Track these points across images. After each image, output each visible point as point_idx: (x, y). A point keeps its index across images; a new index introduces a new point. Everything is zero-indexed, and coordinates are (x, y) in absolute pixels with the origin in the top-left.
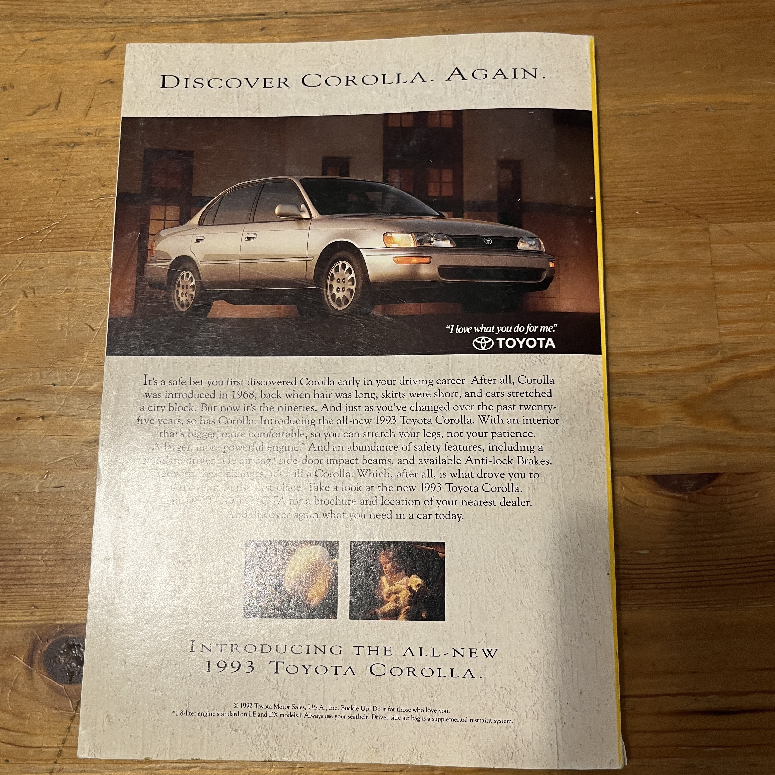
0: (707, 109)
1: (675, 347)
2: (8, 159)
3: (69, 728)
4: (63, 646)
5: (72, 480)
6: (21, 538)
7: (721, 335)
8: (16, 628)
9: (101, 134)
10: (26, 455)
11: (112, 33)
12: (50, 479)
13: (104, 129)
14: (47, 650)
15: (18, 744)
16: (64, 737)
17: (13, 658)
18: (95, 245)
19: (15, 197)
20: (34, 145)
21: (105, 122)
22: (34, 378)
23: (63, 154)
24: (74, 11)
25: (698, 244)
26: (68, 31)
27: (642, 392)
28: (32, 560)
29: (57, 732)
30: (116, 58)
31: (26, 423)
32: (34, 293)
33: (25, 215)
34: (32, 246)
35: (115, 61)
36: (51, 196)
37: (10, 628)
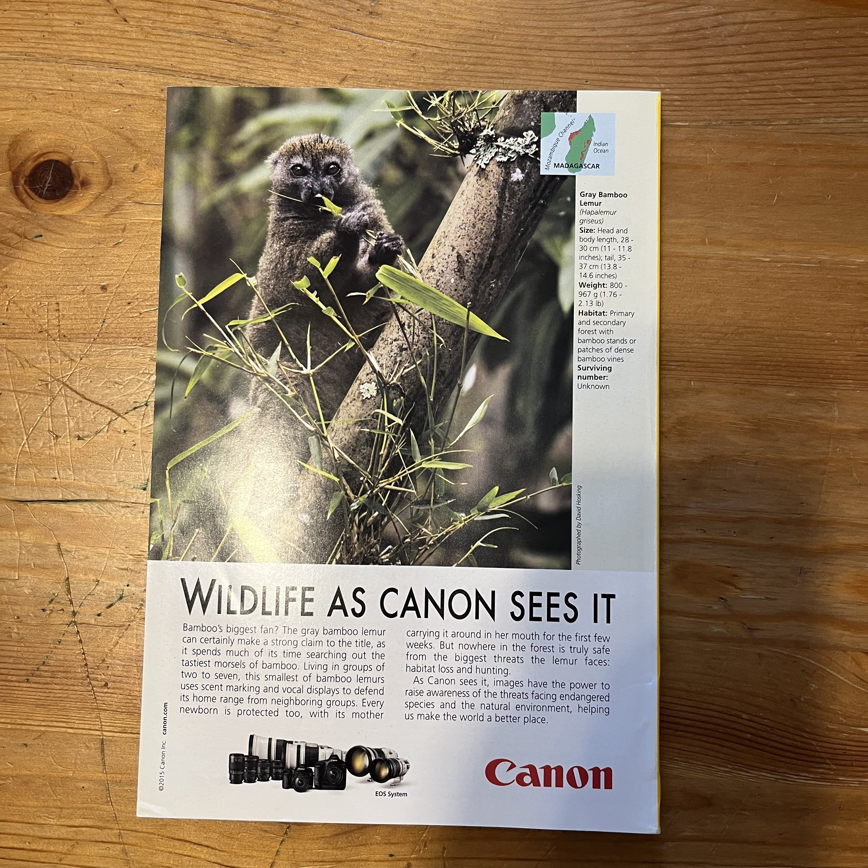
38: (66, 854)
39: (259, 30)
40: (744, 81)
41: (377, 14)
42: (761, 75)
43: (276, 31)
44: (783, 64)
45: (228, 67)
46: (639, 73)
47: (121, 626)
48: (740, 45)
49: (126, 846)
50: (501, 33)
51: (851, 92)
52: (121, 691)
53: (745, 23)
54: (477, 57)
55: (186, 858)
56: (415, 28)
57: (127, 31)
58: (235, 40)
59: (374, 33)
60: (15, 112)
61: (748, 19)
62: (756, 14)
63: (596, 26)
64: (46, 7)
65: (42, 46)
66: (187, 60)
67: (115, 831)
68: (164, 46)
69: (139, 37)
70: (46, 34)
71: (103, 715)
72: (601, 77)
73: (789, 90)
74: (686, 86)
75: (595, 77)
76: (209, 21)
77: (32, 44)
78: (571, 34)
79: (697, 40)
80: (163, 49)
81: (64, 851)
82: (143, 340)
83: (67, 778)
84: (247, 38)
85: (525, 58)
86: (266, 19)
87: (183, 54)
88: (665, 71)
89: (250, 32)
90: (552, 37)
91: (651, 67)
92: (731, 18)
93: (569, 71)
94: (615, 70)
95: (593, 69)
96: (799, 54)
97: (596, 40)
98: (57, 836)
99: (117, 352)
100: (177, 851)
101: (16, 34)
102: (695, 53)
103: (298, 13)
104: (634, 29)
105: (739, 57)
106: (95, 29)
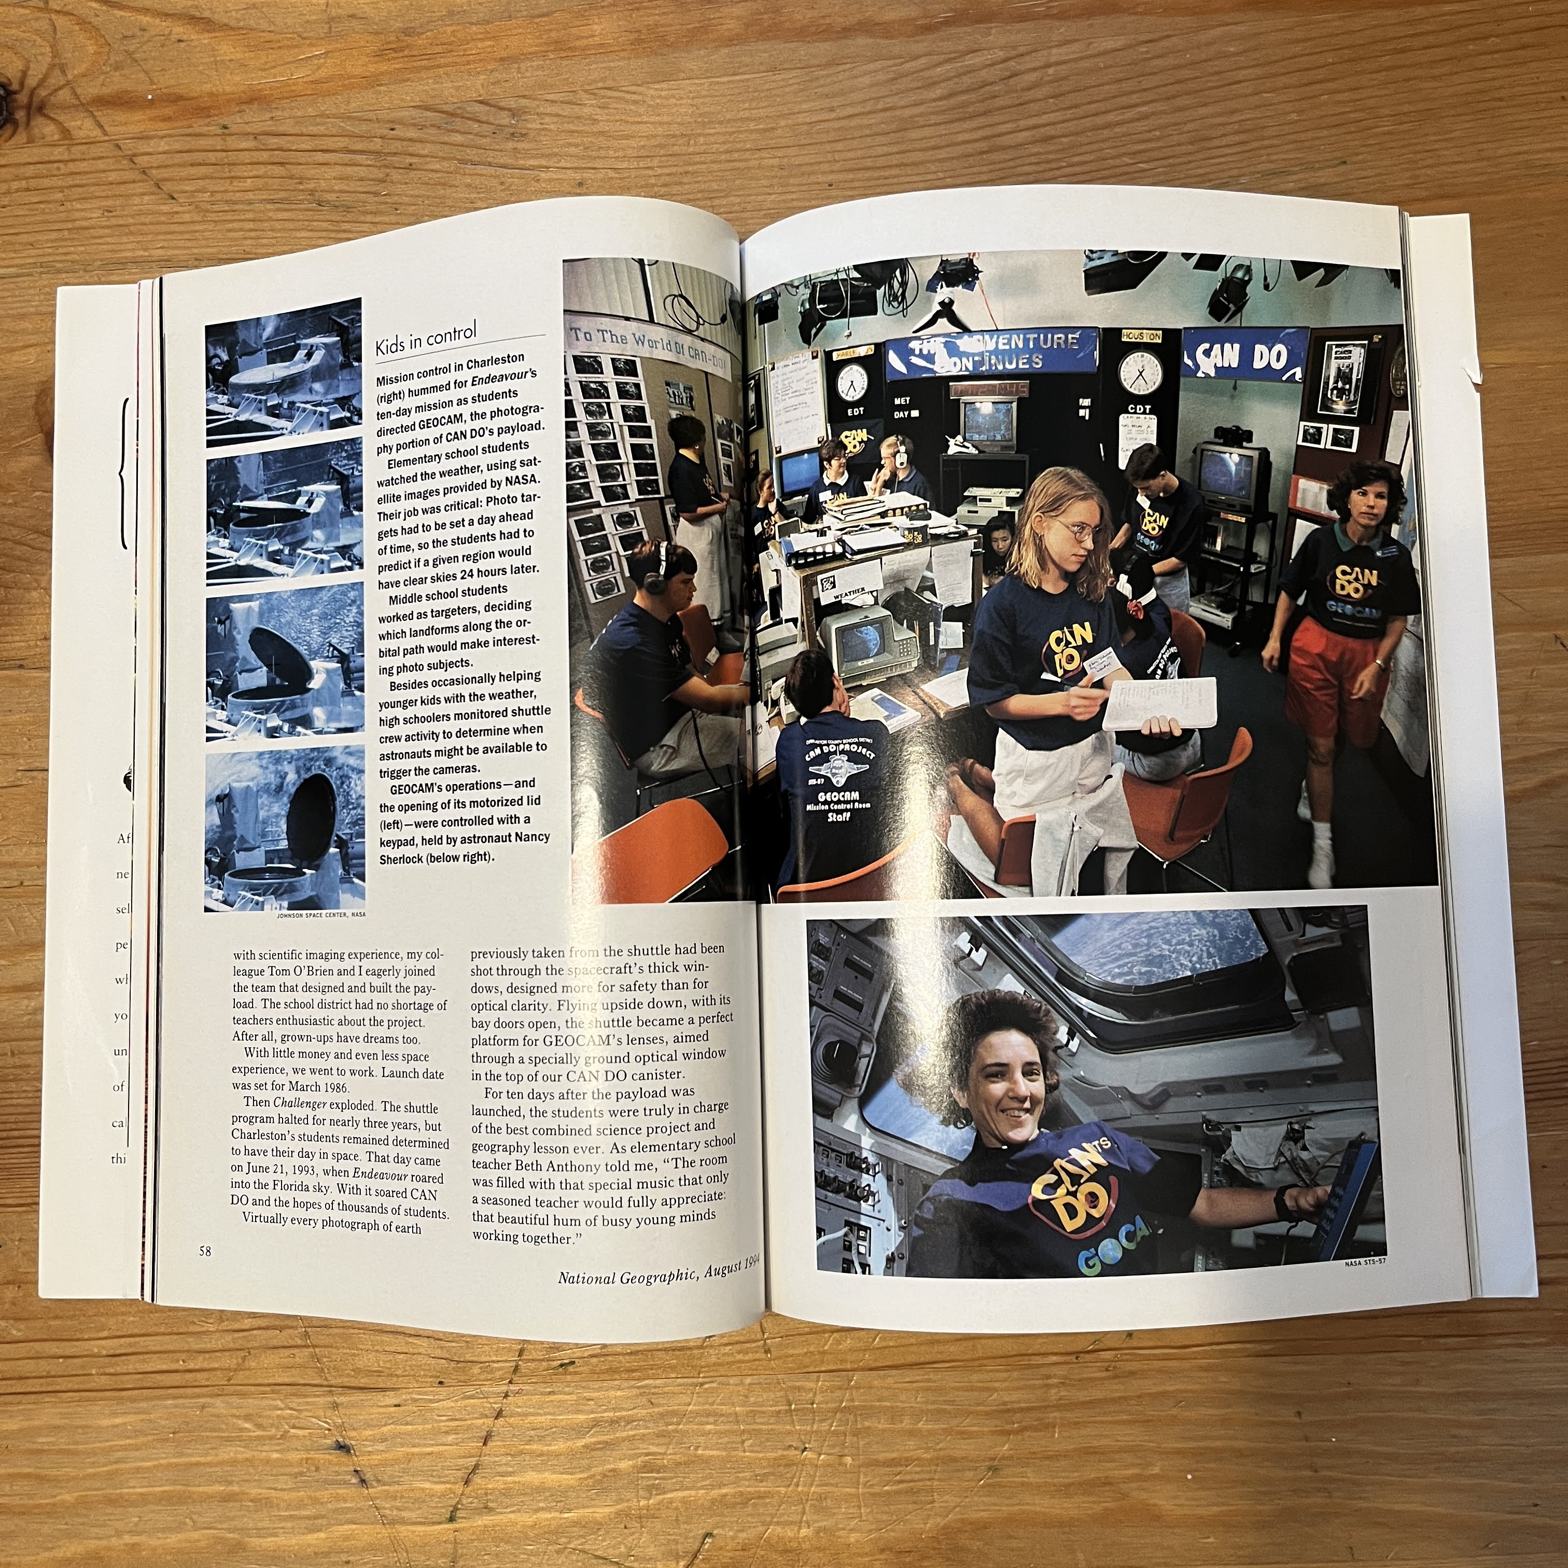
38: (235, 1370)
39: (358, 183)
40: (1058, 151)
41: (523, 135)
42: (1082, 139)
43: (382, 181)
44: (1111, 117)
46: (905, 161)
48: (1046, 98)
49: (317, 1350)
50: (699, 135)
51: (1216, 143)
53: (1049, 66)
54: (669, 175)
55: (401, 1356)
56: (577, 146)
57: (177, 213)
58: (328, 202)
59: (521, 162)
60: (38, 349)
61: (1053, 59)
62: (1064, 50)
63: (835, 104)
64: (61, 195)
65: (61, 250)
66: (264, 241)
68: (230, 226)
69: (196, 218)
70: (66, 233)
72: (851, 176)
73: (1125, 154)
74: (974, 170)
75: (841, 176)
77: (50, 250)
78: (800, 121)
79: (983, 101)
80: (229, 231)
81: (233, 1366)
84: (345, 197)
85: (737, 164)
87: (258, 233)
88: (943, 154)
89: (346, 188)
90: (773, 129)
91: (919, 150)
92: (1029, 62)
93: (803, 174)
94: (869, 163)
95: (837, 166)
96: (1135, 98)
97: (837, 124)
101: (24, 238)
102: (982, 121)
103: (411, 150)
104: (888, 100)
105: (1045, 117)
106: (132, 216)
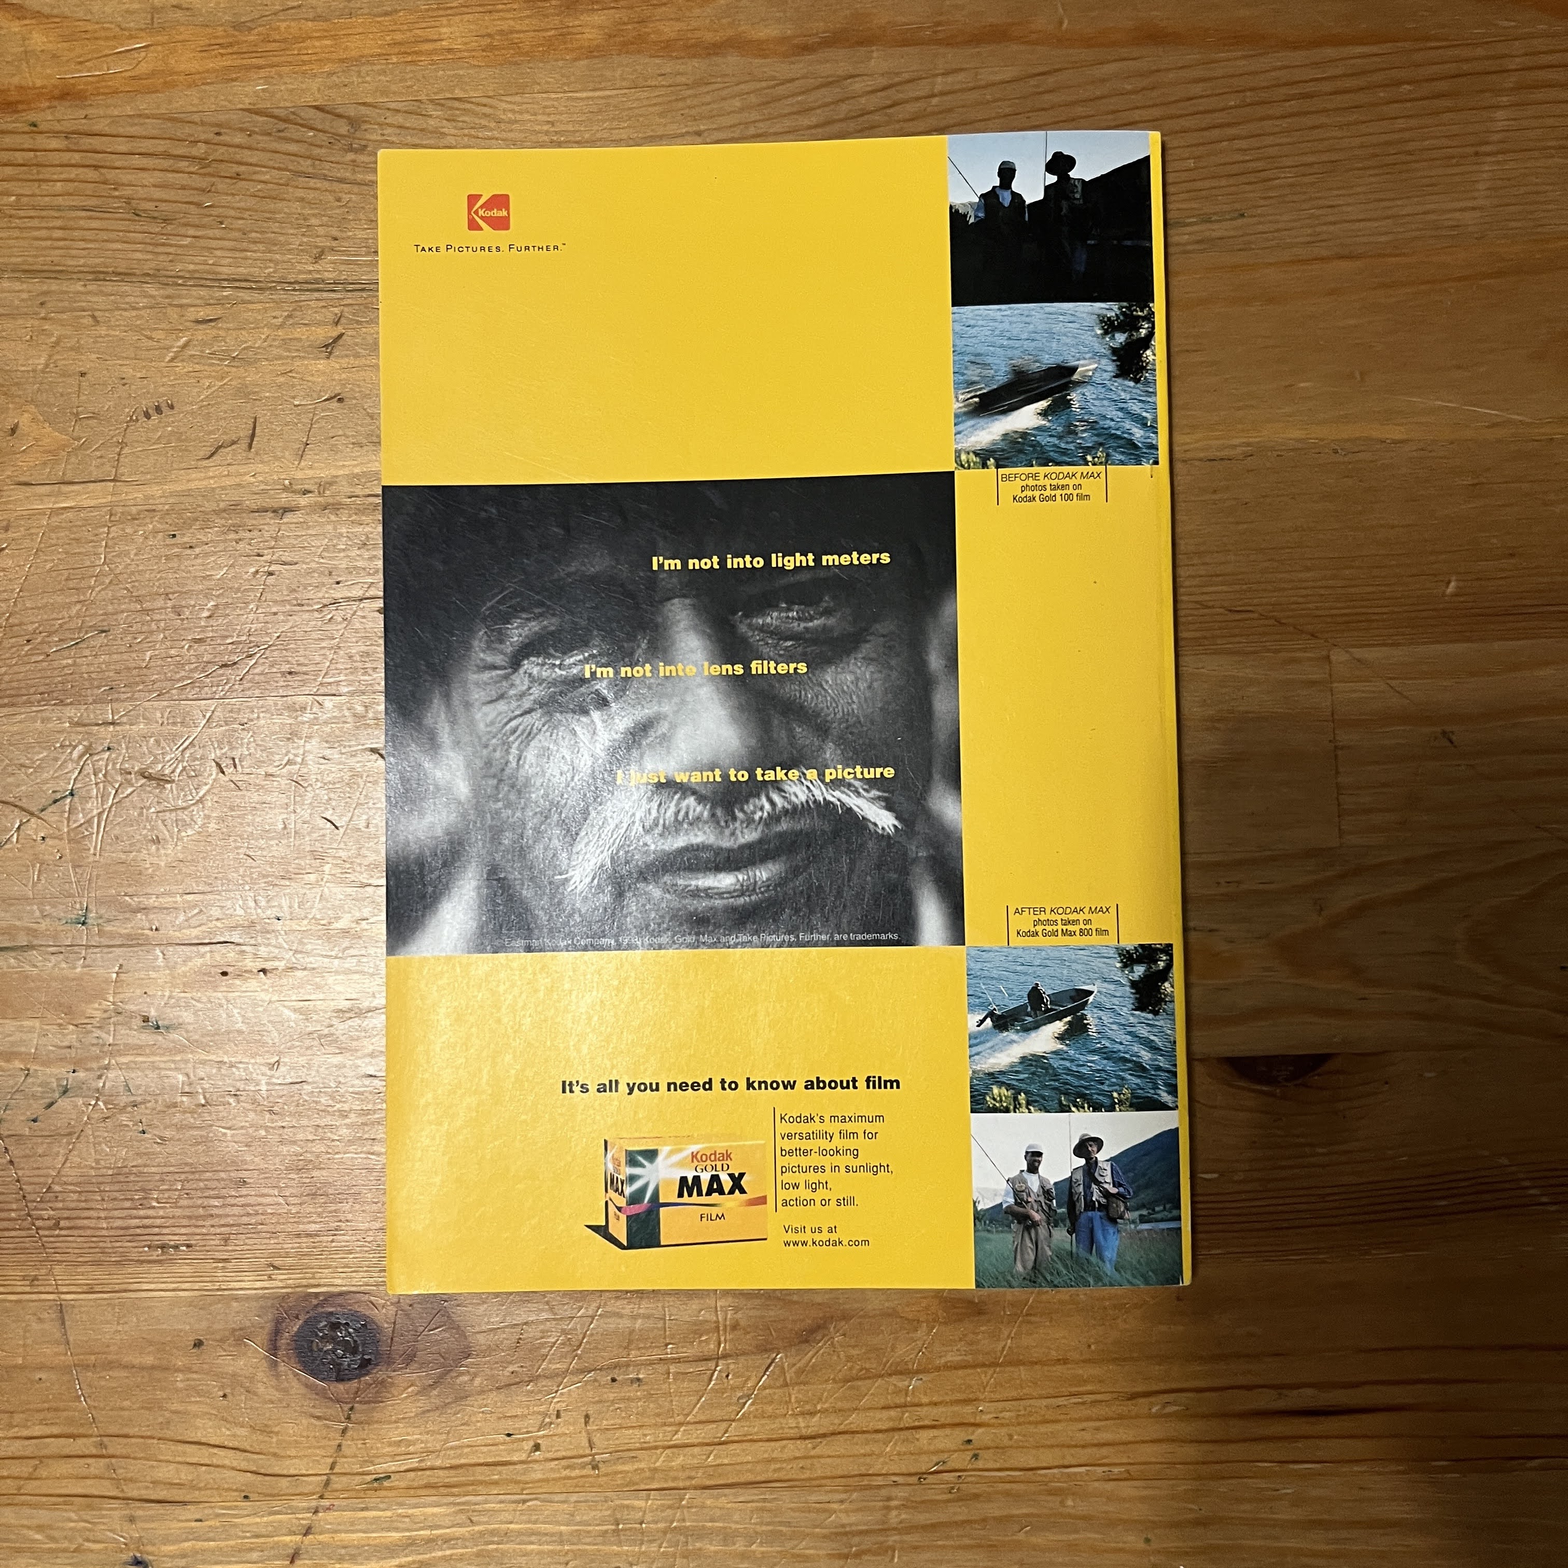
0: (1335, 451)
1: (1269, 853)
2: (174, 536)
3: (339, 1446)
4: (322, 1324)
5: (318, 1071)
6: (244, 1162)
7: (1341, 833)
8: (248, 1298)
9: (328, 493)
10: (240, 1032)
11: (336, 310)
12: (282, 1069)
13: (331, 484)
14: (298, 1332)
15: (262, 1471)
16: (331, 1460)
17: (246, 1345)
18: (330, 684)
19: (193, 603)
20: (217, 512)
21: (335, 473)
22: (244, 908)
23: (266, 528)
24: (266, 268)
25: (1313, 683)
26: (259, 306)
27: (1214, 926)
28: (263, 1195)
29: (323, 1452)
30: (347, 356)
31: (237, 982)
32: (235, 767)
33: (211, 634)
34: (227, 687)
35: (344, 362)
36: (253, 601)
37: (236, 1299)
45: (139, 255)
47: (70, 1134)
52: (81, 1232)
67: (94, 1439)
71: (57, 1269)
76: (103, 186)
82: (55, 695)
83: (16, 1367)
86: (189, 173)
98: (10, 1454)
99: (19, 718)
100: (188, 1460)
